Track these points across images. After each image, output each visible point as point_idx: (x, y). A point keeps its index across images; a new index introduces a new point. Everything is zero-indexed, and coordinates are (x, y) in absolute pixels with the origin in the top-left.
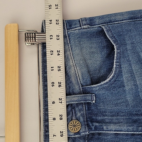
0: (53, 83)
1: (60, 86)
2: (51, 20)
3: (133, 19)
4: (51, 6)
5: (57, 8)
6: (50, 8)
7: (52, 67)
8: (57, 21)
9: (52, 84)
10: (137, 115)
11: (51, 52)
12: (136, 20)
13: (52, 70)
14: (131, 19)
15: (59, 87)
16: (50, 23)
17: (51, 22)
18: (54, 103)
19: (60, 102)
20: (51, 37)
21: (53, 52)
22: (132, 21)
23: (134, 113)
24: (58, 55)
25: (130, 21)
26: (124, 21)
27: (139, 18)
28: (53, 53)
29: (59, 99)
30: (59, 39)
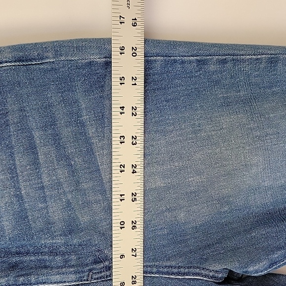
0: (123, 223)
1: (134, 227)
2: (123, 107)
3: (23, 61)
4: (123, 79)
5: (135, 84)
6: (121, 84)
7: (121, 195)
8: (135, 110)
9: (121, 224)
10: (18, 253)
11: (121, 168)
12: (30, 63)
13: (121, 200)
14: (19, 61)
15: (133, 229)
16: (121, 113)
17: (123, 110)
18: (122, 256)
19: (132, 255)
20: (122, 139)
21: (124, 167)
22: (22, 65)
23: (14, 250)
24: (133, 173)
25: (19, 65)
26: (5, 65)
27: (35, 59)
28: (125, 169)
29: (132, 249)
30: (136, 144)
